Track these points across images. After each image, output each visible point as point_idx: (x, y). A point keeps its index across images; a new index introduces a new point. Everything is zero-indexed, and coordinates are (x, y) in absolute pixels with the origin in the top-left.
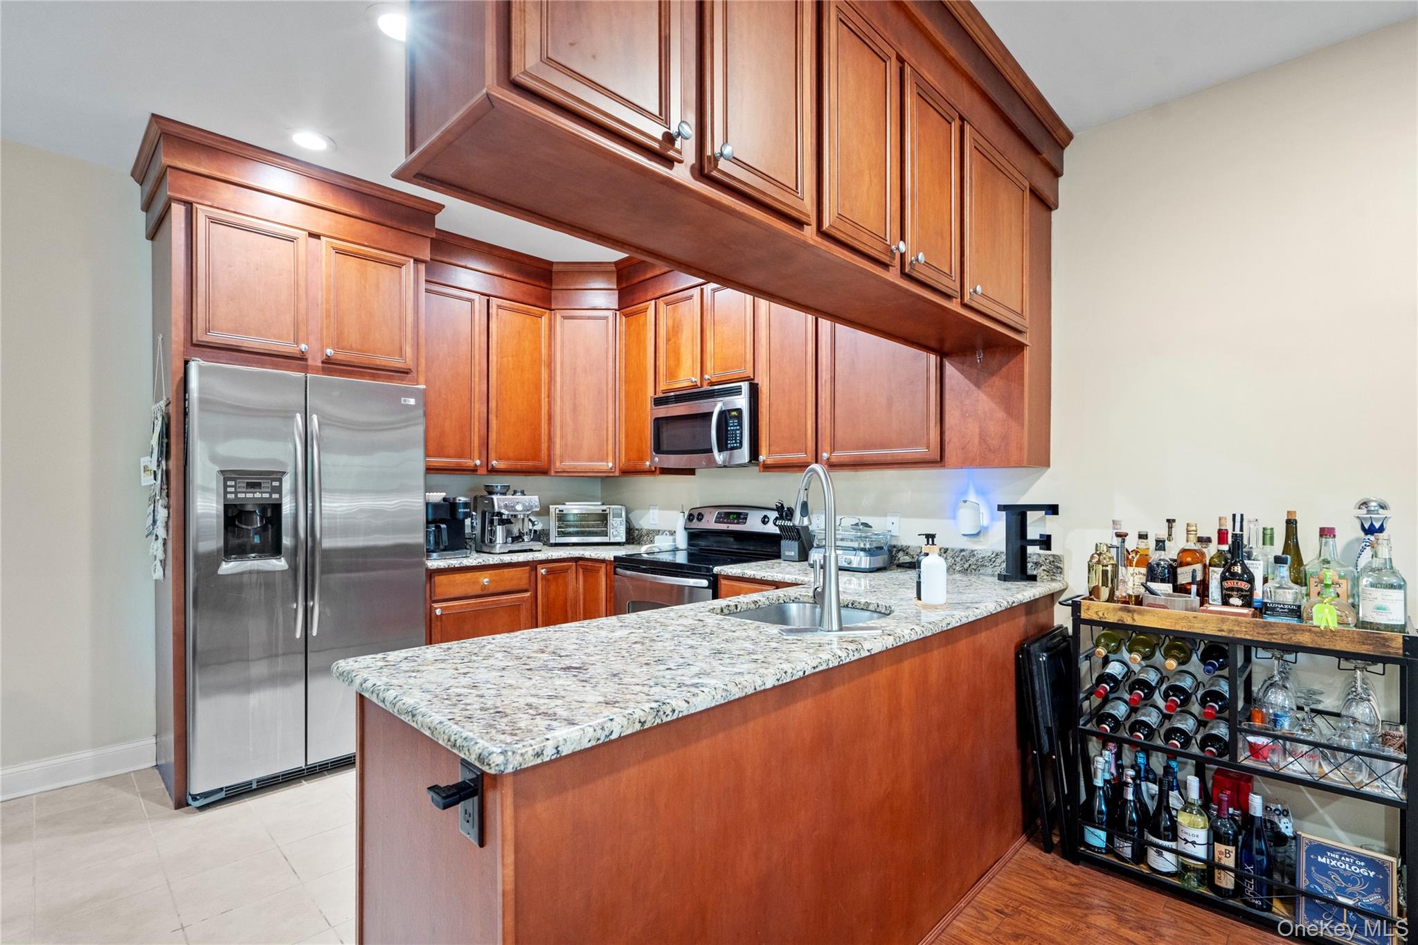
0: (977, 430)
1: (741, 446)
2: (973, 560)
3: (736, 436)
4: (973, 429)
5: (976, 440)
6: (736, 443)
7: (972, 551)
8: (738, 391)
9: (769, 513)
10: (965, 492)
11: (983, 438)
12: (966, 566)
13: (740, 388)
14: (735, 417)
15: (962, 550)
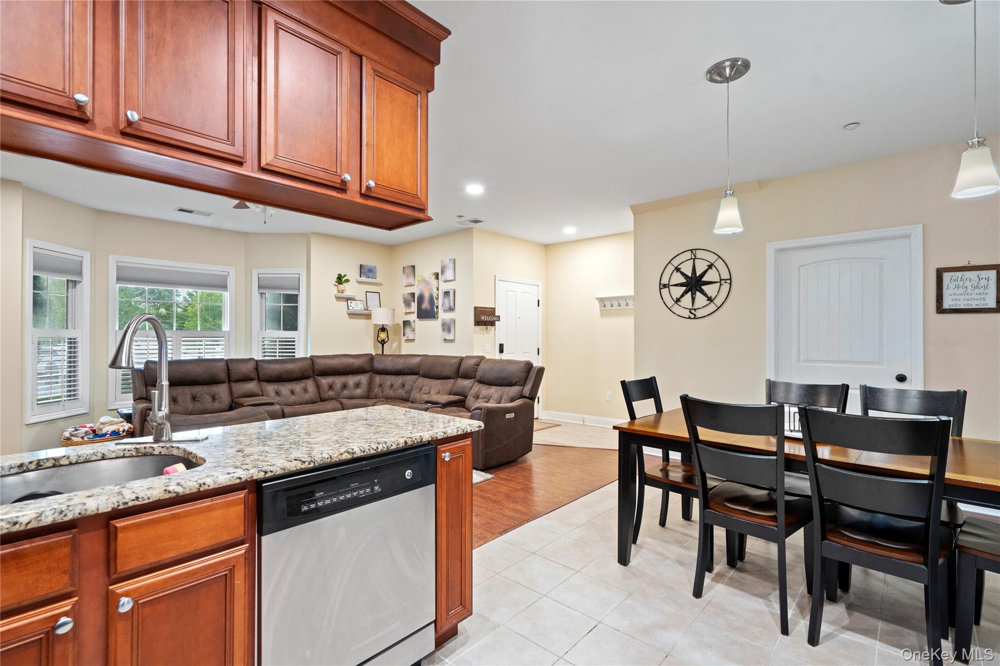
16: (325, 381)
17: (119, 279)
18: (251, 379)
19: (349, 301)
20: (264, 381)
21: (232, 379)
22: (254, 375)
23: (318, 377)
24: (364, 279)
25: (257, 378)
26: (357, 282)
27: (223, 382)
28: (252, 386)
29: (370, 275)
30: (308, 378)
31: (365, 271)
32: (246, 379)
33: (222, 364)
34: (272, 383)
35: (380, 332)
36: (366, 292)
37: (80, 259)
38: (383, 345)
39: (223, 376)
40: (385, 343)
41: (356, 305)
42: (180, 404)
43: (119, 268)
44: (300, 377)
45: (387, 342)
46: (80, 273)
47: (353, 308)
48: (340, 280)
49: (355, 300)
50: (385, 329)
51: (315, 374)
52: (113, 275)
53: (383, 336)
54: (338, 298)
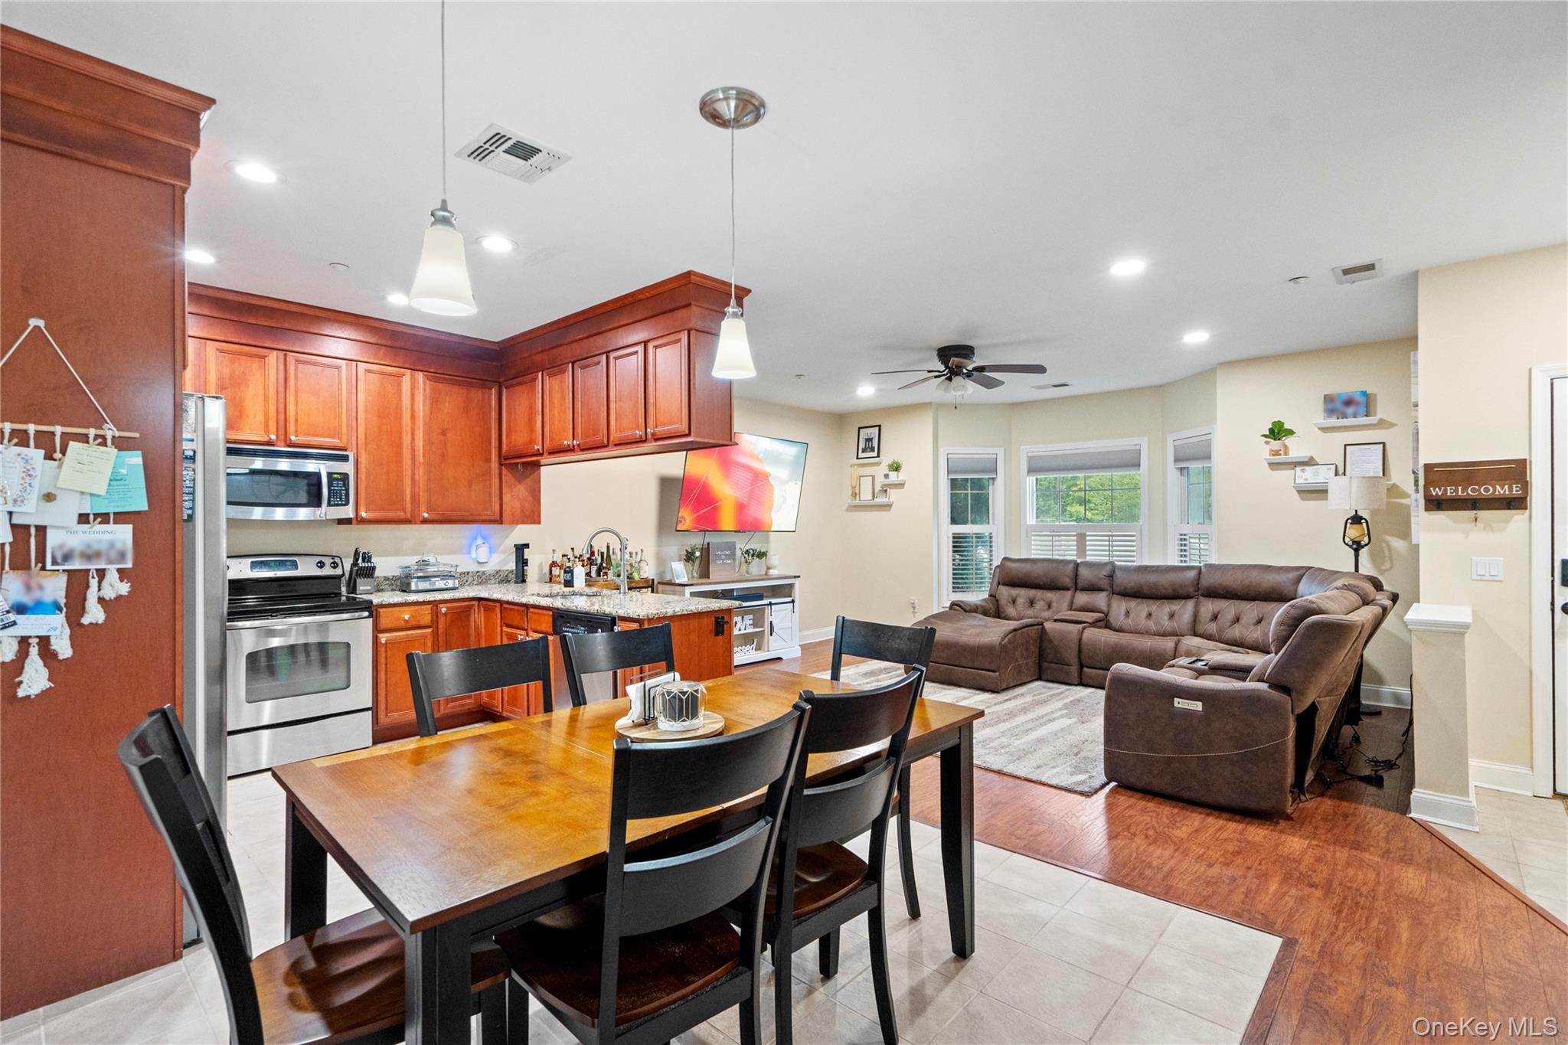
0: (519, 506)
1: (347, 503)
2: (484, 577)
3: (341, 494)
4: (517, 505)
5: (519, 511)
6: (341, 500)
7: (484, 572)
8: (345, 459)
9: (323, 559)
10: (475, 539)
11: (522, 511)
12: (480, 581)
13: (347, 456)
14: (337, 479)
15: (478, 572)
16: (1209, 606)
17: (1031, 471)
18: (1100, 590)
19: (1298, 469)
20: (1118, 594)
21: (1080, 585)
22: (1104, 583)
23: (1201, 598)
24: (1334, 421)
25: (1110, 589)
26: (1319, 429)
27: (1067, 589)
28: (1100, 599)
29: (1350, 410)
30: (1187, 597)
31: (1340, 406)
32: (1092, 588)
33: (1071, 566)
34: (1127, 598)
35: (1348, 525)
36: (1345, 445)
37: (995, 456)
38: (1357, 551)
39: (1067, 581)
40: (1363, 547)
41: (1316, 474)
42: (1017, 607)
43: (1030, 459)
44: (1176, 595)
45: (1366, 545)
46: (996, 471)
47: (1306, 479)
48: (1277, 432)
49: (1318, 465)
50: (1361, 518)
51: (1200, 592)
52: (1024, 466)
53: (1353, 532)
54: (1273, 466)
